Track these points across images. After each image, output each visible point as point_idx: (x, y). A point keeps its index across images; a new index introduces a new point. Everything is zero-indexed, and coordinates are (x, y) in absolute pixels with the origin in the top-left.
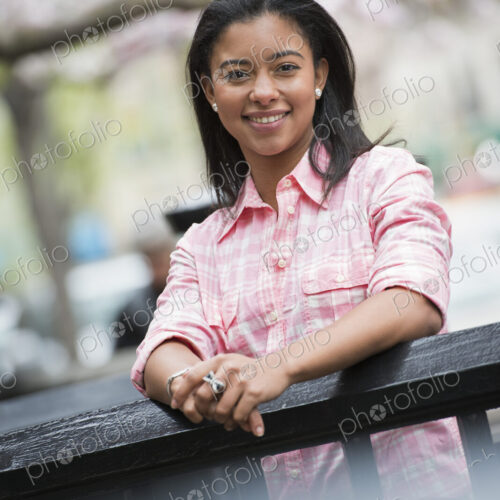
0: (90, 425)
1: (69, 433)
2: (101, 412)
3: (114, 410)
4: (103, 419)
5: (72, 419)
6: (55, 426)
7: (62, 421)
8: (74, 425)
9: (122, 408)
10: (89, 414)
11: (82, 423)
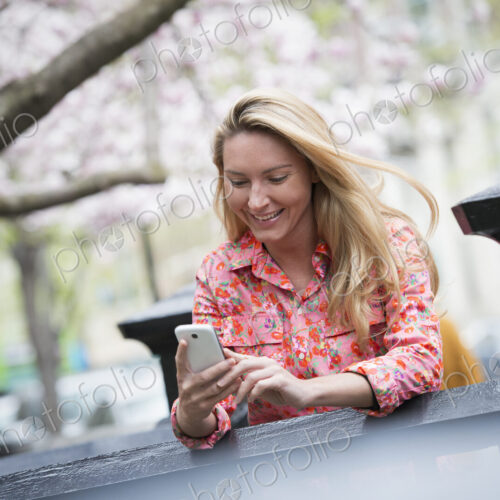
0: (51, 475)
1: (34, 481)
2: (59, 465)
3: (69, 464)
4: (60, 471)
5: (37, 470)
6: (24, 475)
7: (30, 471)
8: (39, 474)
9: (75, 463)
10: (51, 467)
11: (44, 474)
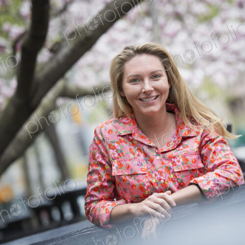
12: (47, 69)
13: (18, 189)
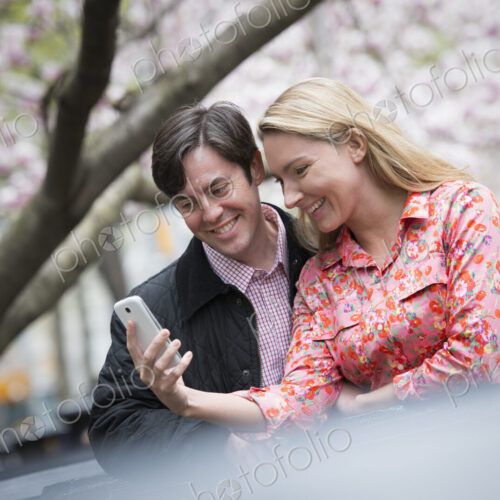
12: (106, 144)
13: (43, 377)
